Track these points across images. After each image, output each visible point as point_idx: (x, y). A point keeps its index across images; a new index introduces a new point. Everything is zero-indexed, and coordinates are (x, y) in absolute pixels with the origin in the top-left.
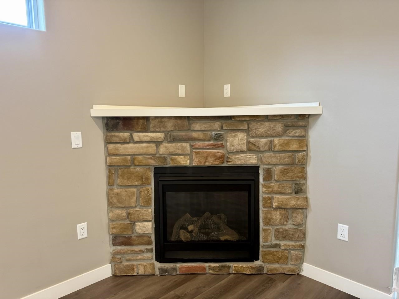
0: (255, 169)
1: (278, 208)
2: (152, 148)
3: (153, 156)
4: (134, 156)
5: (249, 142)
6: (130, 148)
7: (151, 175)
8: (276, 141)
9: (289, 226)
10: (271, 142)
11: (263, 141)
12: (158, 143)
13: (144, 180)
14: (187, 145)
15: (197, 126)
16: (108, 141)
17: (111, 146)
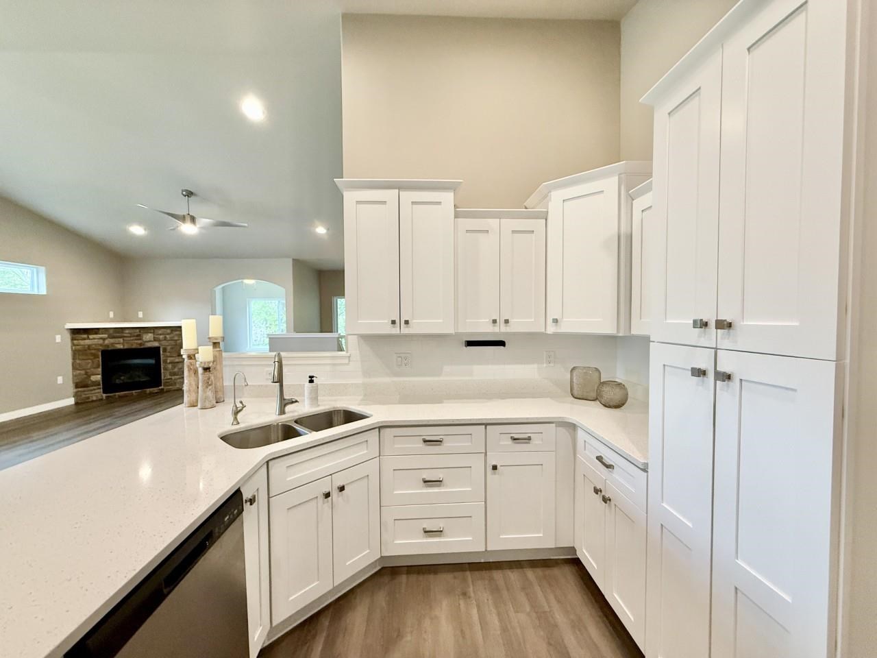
0: (158, 349)
1: (170, 363)
2: (101, 342)
3: (101, 345)
4: (89, 346)
5: (154, 337)
6: (87, 342)
7: (100, 353)
8: (168, 336)
9: (176, 370)
10: (165, 337)
11: (161, 337)
12: (104, 339)
13: (95, 356)
14: (121, 340)
15: (127, 331)
16: (73, 339)
17: (75, 342)
